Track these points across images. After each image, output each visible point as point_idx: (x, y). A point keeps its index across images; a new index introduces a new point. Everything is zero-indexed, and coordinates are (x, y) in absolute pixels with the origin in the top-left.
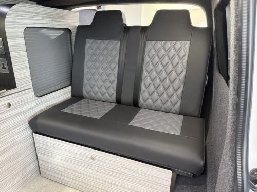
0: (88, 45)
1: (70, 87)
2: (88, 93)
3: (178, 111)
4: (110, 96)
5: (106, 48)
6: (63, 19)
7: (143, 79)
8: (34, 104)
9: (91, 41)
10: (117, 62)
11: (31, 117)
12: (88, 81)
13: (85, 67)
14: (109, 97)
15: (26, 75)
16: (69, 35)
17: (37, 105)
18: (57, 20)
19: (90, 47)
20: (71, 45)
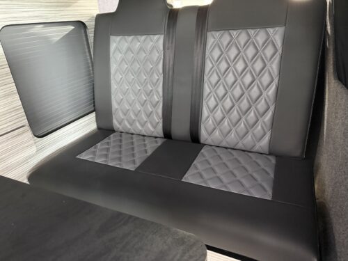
0: (113, 46)
1: (93, 115)
2: (120, 124)
3: (266, 150)
4: (155, 127)
5: (141, 49)
6: (69, 6)
7: (205, 97)
8: (34, 149)
9: (118, 38)
10: (161, 71)
11: (33, 169)
12: (119, 104)
13: (113, 82)
14: (152, 129)
15: (15, 105)
16: (83, 31)
17: (38, 151)
18: (58, 9)
19: (117, 49)
20: (89, 48)
